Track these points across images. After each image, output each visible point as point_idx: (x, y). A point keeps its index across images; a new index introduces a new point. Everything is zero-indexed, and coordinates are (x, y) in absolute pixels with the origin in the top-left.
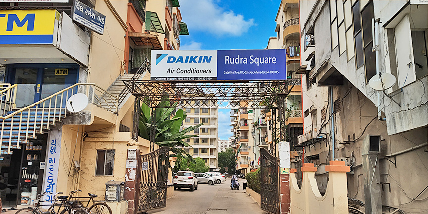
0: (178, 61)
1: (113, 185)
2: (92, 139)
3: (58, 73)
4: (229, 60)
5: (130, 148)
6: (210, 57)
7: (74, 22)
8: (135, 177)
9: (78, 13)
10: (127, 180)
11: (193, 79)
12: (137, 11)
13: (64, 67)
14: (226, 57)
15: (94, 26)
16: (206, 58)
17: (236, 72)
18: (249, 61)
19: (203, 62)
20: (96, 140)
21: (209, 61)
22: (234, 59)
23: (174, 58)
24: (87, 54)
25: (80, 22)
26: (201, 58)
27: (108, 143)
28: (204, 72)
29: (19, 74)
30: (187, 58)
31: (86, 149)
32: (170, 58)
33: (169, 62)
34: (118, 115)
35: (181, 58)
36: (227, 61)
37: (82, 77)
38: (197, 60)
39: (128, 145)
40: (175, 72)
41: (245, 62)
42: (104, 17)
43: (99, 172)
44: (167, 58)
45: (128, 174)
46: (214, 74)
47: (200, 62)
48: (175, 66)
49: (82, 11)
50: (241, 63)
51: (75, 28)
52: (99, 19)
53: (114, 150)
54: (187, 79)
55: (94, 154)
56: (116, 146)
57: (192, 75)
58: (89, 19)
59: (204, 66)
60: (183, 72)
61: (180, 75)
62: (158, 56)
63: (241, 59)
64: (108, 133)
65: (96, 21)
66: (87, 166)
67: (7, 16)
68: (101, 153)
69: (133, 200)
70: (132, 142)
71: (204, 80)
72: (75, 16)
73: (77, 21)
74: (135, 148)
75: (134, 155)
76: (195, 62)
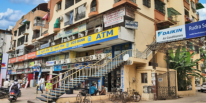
0: (167, 33)
1: (146, 87)
2: (139, 69)
3: (126, 46)
4: (191, 28)
5: (152, 72)
6: (182, 29)
7: (126, 28)
8: (155, 84)
9: (127, 24)
10: (153, 85)
11: (175, 40)
12: (160, 11)
13: (127, 43)
14: (189, 27)
15: (134, 27)
16: (179, 29)
17: (195, 33)
18: (202, 26)
19: (179, 32)
20: (140, 69)
21: (181, 31)
22: (194, 27)
23: (165, 33)
24: (133, 37)
25: (128, 27)
26: (177, 30)
27: (144, 71)
28: (179, 36)
29: (115, 48)
30: (171, 31)
31: (137, 73)
32: (164, 33)
33: (163, 34)
34: (147, 59)
35: (168, 32)
36: (190, 29)
37: (133, 46)
38: (175, 31)
39: (152, 71)
40: (166, 38)
41: (200, 27)
42: (137, 23)
43: (143, 82)
44: (162, 33)
45: (152, 82)
46: (184, 36)
47: (177, 32)
48: (166, 36)
49: (128, 23)
50: (198, 28)
51: (127, 30)
52: (135, 24)
53: (147, 73)
54: (172, 41)
55: (140, 75)
56: (147, 72)
57: (174, 39)
58: (131, 25)
59: (179, 33)
60: (169, 38)
61: (168, 40)
62: (159, 33)
63: (198, 26)
64: (144, 67)
65: (134, 25)
66: (138, 80)
67: (106, 32)
68: (142, 74)
69: (155, 93)
70: (153, 70)
71: (179, 40)
72: (126, 26)
73: (127, 27)
74: (154, 72)
75: (154, 75)
76: (174, 32)
